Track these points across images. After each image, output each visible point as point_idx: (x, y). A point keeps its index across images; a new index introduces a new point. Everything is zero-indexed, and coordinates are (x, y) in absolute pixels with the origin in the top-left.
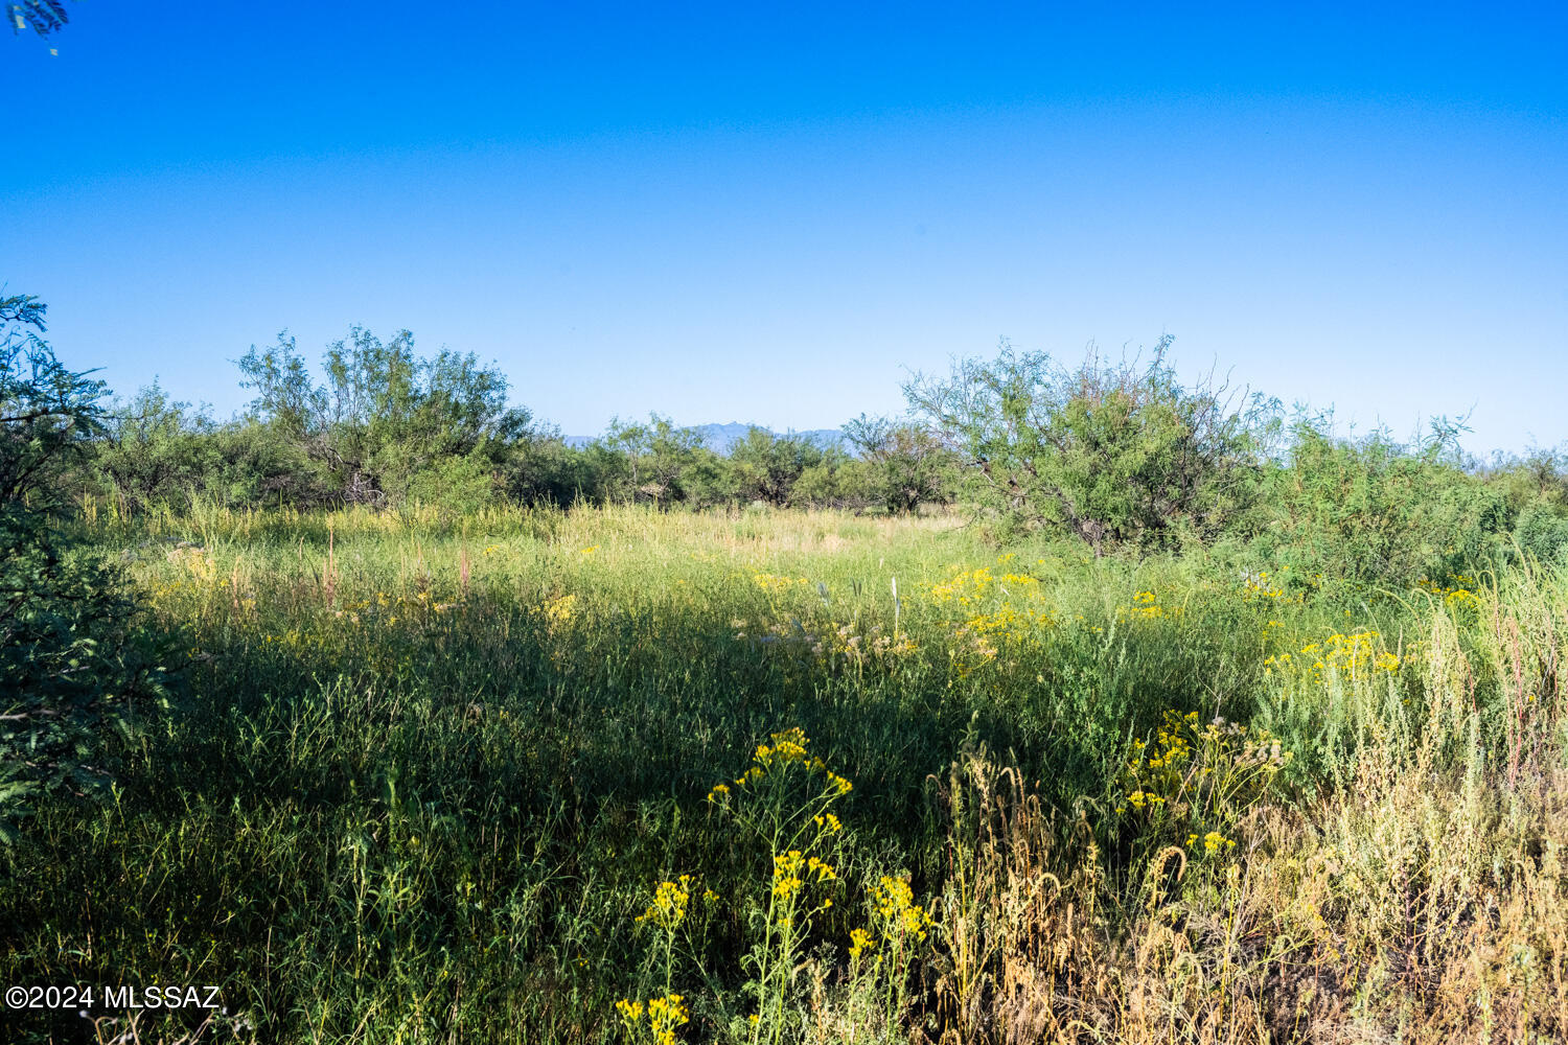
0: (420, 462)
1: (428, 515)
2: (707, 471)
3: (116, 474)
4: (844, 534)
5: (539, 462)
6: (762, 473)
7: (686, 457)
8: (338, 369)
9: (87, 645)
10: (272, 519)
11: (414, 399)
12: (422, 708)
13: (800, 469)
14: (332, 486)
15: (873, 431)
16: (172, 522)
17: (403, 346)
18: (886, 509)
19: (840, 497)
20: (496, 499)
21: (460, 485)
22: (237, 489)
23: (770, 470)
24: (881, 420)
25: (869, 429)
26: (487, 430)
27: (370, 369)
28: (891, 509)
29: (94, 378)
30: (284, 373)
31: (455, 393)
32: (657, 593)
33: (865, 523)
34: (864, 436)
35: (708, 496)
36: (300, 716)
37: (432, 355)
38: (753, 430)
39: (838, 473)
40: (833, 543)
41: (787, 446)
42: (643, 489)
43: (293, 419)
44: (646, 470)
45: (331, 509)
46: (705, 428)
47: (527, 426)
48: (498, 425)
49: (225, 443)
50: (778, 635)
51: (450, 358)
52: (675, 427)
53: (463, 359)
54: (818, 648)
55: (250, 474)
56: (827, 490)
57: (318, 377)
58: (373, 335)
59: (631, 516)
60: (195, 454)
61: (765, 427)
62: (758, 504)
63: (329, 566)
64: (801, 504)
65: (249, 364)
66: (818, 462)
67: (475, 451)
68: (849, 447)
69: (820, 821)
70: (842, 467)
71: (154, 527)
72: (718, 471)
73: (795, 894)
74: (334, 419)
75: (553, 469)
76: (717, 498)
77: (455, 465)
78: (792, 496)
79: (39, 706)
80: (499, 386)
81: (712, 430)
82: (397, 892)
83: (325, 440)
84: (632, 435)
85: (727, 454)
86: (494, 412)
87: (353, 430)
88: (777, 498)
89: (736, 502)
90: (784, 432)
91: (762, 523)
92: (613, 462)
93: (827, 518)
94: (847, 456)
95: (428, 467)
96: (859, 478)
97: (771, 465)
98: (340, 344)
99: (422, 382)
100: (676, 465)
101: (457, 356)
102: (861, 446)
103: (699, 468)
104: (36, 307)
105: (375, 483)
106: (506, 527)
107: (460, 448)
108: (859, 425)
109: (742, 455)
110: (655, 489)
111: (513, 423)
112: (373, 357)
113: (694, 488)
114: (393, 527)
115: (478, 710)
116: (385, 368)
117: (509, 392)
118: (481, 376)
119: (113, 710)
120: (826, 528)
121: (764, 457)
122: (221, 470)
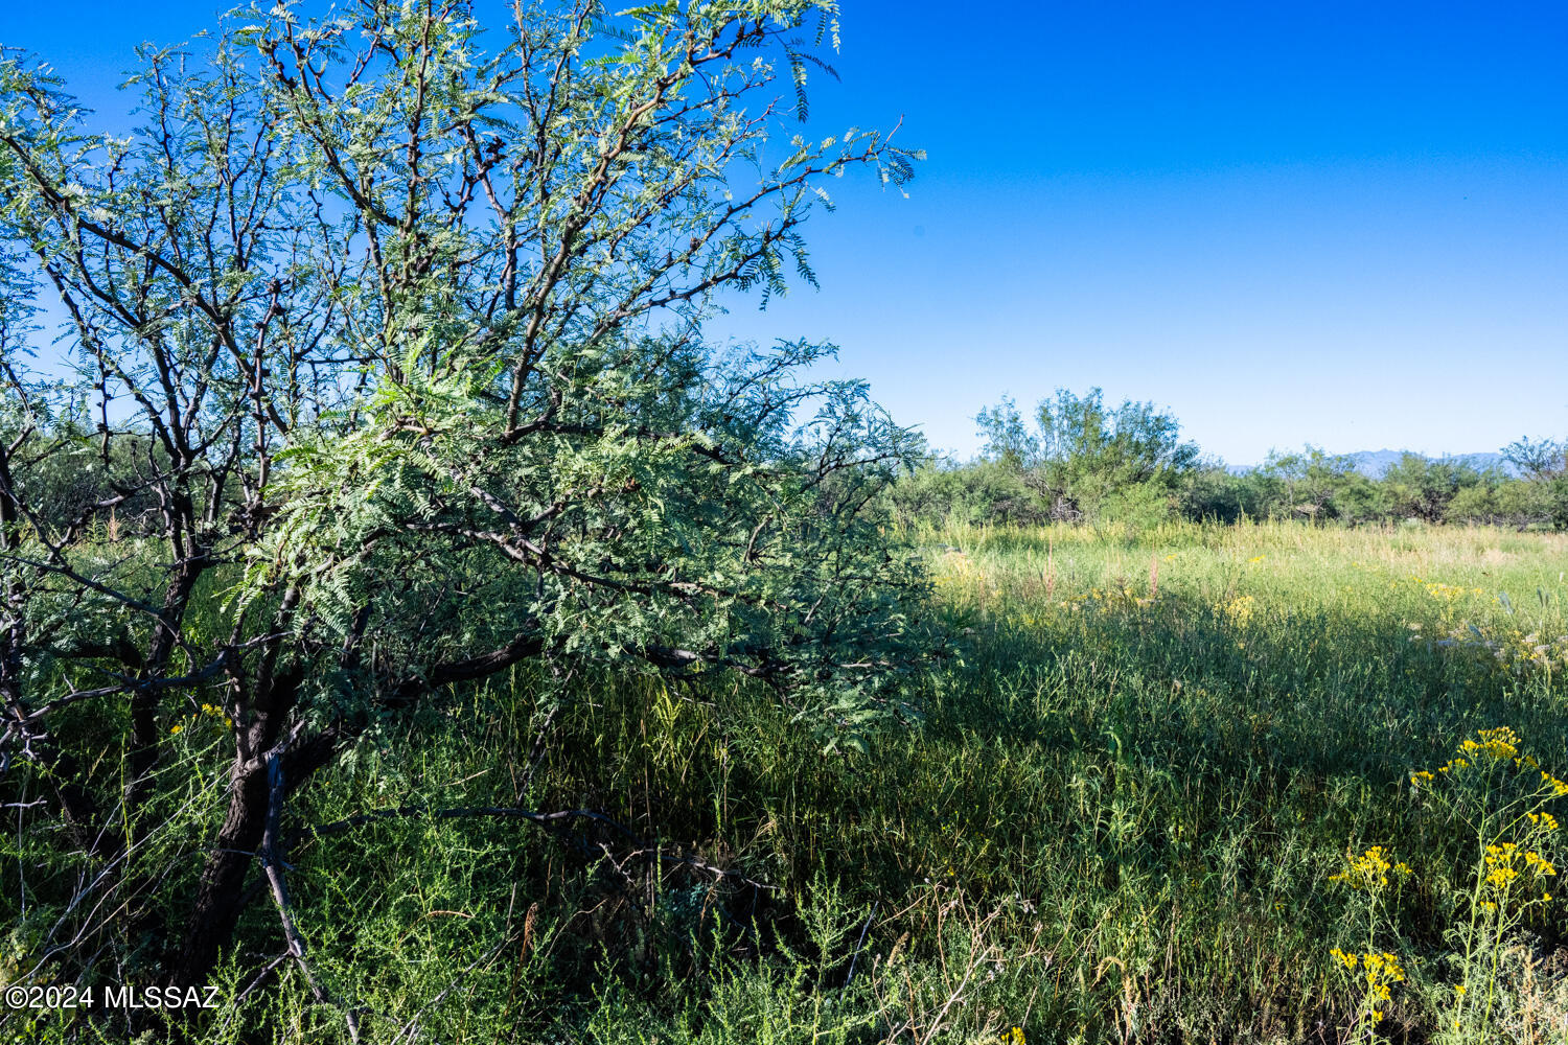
0: (1110, 489)
1: (1117, 530)
2: (1360, 492)
3: (894, 499)
4: (1507, 548)
5: (1207, 487)
6: (1415, 494)
7: (1340, 480)
8: (1046, 419)
9: (900, 619)
10: (1002, 532)
11: (1103, 440)
12: (1136, 681)
13: (1456, 490)
14: (1043, 508)
15: (1536, 452)
16: (933, 534)
17: (1095, 399)
18: (1552, 526)
19: (1500, 515)
20: (1171, 517)
21: (1141, 506)
22: (975, 510)
23: (1424, 491)
24: (1546, 442)
25: (1531, 450)
26: (1162, 463)
27: (1070, 419)
28: (1558, 526)
29: (915, 431)
30: (1007, 425)
31: (1136, 434)
32: (1329, 597)
33: (1529, 538)
34: (1526, 458)
35: (1362, 514)
36: (1044, 680)
37: (1116, 407)
38: (1406, 456)
39: (1497, 493)
40: (1495, 558)
41: (1442, 468)
42: (1298, 508)
43: (1013, 458)
44: (1301, 493)
45: (1043, 525)
46: (1356, 455)
47: (1195, 459)
48: (1172, 459)
49: (967, 477)
50: (1456, 640)
51: (1132, 406)
52: (1328, 455)
53: (1143, 407)
54: (1501, 654)
55: (983, 500)
56: (1485, 508)
57: (1032, 427)
58: (1071, 392)
59: (1290, 530)
60: (946, 486)
61: (1418, 453)
62: (1413, 521)
63: (1050, 569)
64: (1460, 521)
65: (982, 419)
66: (1475, 483)
67: (1153, 479)
68: (1510, 468)
69: (1535, 819)
70: (1502, 487)
71: (922, 537)
72: (1371, 492)
73: (1509, 883)
74: (1043, 457)
75: (1217, 492)
76: (1370, 516)
77: (1137, 492)
78: (1446, 514)
79: (879, 660)
80: (1172, 427)
81: (1363, 457)
82: (1122, 826)
83: (1036, 473)
84: (1289, 462)
85: (1380, 477)
86: (1168, 447)
87: (1057, 466)
88: (1432, 515)
89: (1389, 519)
90: (1438, 456)
91: (1417, 539)
92: (1271, 487)
93: (1487, 534)
94: (1506, 477)
95: (1115, 492)
96: (1522, 497)
97: (1425, 486)
98: (1048, 401)
99: (1110, 427)
100: (1330, 487)
101: (1138, 405)
102: (1523, 466)
103: (1352, 490)
104: (863, 387)
105: (1074, 504)
106: (1180, 540)
107: (1140, 477)
108: (1520, 447)
109: (1394, 477)
110: (1310, 508)
111: (1183, 456)
112: (1071, 410)
113: (1348, 508)
114: (1090, 539)
115: (1179, 685)
116: (1081, 418)
117: (1180, 432)
118: (1157, 419)
119: (927, 666)
120: (1486, 543)
121: (1417, 479)
122: (964, 497)
